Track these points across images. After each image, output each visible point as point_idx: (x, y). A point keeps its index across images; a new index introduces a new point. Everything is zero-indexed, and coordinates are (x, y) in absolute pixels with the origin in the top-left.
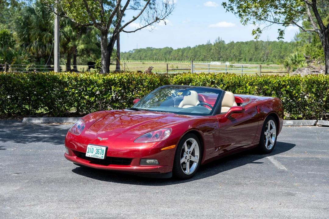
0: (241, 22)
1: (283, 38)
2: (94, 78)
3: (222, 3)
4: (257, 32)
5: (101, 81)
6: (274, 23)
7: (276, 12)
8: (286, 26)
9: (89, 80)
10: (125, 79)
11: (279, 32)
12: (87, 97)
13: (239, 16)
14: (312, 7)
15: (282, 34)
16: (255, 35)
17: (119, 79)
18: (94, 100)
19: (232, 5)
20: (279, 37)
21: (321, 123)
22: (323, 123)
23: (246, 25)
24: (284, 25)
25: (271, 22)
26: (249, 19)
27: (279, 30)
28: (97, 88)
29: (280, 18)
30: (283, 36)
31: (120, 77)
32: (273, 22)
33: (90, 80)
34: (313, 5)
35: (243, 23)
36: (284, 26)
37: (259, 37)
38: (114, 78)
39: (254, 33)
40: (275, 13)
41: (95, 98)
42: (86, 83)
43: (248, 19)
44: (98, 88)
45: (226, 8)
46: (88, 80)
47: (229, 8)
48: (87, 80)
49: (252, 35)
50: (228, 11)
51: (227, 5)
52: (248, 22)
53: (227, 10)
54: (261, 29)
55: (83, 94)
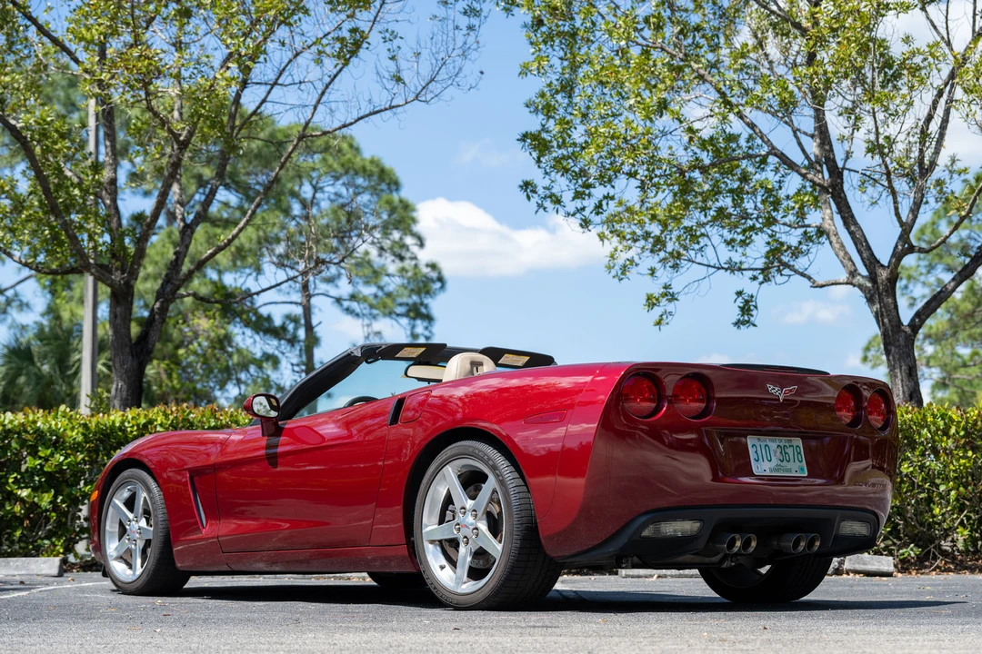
0: (609, 268)
1: (754, 325)
2: (53, 423)
3: (522, 184)
4: (664, 301)
5: (74, 433)
6: (718, 269)
7: (733, 240)
8: (761, 283)
9: (35, 432)
10: (161, 425)
11: (740, 302)
12: (24, 493)
13: (581, 225)
14: (832, 193)
15: (749, 310)
16: (657, 311)
17: (138, 425)
18: (51, 502)
19: (553, 191)
20: (739, 320)
21: (859, 563)
22: (865, 564)
23: (625, 280)
24: (754, 278)
25: (709, 266)
26: (636, 259)
27: (739, 293)
28: (62, 458)
29: (743, 259)
30: (752, 319)
31: (142, 421)
32: (714, 267)
33: (38, 431)
34: (833, 186)
35: (614, 273)
36: (756, 283)
37: (670, 317)
38: (122, 422)
39: (651, 302)
40: (730, 243)
41: (55, 497)
42: (23, 443)
43: (631, 261)
44: (66, 458)
45: (535, 199)
46: (31, 432)
47: (545, 197)
48: (27, 432)
49: (647, 307)
50: (545, 209)
51: (541, 191)
52: (634, 270)
53: (540, 206)
54: (675, 289)
55: (11, 480)
